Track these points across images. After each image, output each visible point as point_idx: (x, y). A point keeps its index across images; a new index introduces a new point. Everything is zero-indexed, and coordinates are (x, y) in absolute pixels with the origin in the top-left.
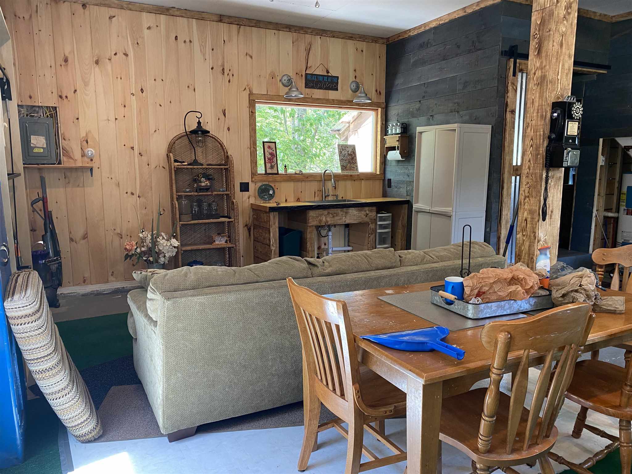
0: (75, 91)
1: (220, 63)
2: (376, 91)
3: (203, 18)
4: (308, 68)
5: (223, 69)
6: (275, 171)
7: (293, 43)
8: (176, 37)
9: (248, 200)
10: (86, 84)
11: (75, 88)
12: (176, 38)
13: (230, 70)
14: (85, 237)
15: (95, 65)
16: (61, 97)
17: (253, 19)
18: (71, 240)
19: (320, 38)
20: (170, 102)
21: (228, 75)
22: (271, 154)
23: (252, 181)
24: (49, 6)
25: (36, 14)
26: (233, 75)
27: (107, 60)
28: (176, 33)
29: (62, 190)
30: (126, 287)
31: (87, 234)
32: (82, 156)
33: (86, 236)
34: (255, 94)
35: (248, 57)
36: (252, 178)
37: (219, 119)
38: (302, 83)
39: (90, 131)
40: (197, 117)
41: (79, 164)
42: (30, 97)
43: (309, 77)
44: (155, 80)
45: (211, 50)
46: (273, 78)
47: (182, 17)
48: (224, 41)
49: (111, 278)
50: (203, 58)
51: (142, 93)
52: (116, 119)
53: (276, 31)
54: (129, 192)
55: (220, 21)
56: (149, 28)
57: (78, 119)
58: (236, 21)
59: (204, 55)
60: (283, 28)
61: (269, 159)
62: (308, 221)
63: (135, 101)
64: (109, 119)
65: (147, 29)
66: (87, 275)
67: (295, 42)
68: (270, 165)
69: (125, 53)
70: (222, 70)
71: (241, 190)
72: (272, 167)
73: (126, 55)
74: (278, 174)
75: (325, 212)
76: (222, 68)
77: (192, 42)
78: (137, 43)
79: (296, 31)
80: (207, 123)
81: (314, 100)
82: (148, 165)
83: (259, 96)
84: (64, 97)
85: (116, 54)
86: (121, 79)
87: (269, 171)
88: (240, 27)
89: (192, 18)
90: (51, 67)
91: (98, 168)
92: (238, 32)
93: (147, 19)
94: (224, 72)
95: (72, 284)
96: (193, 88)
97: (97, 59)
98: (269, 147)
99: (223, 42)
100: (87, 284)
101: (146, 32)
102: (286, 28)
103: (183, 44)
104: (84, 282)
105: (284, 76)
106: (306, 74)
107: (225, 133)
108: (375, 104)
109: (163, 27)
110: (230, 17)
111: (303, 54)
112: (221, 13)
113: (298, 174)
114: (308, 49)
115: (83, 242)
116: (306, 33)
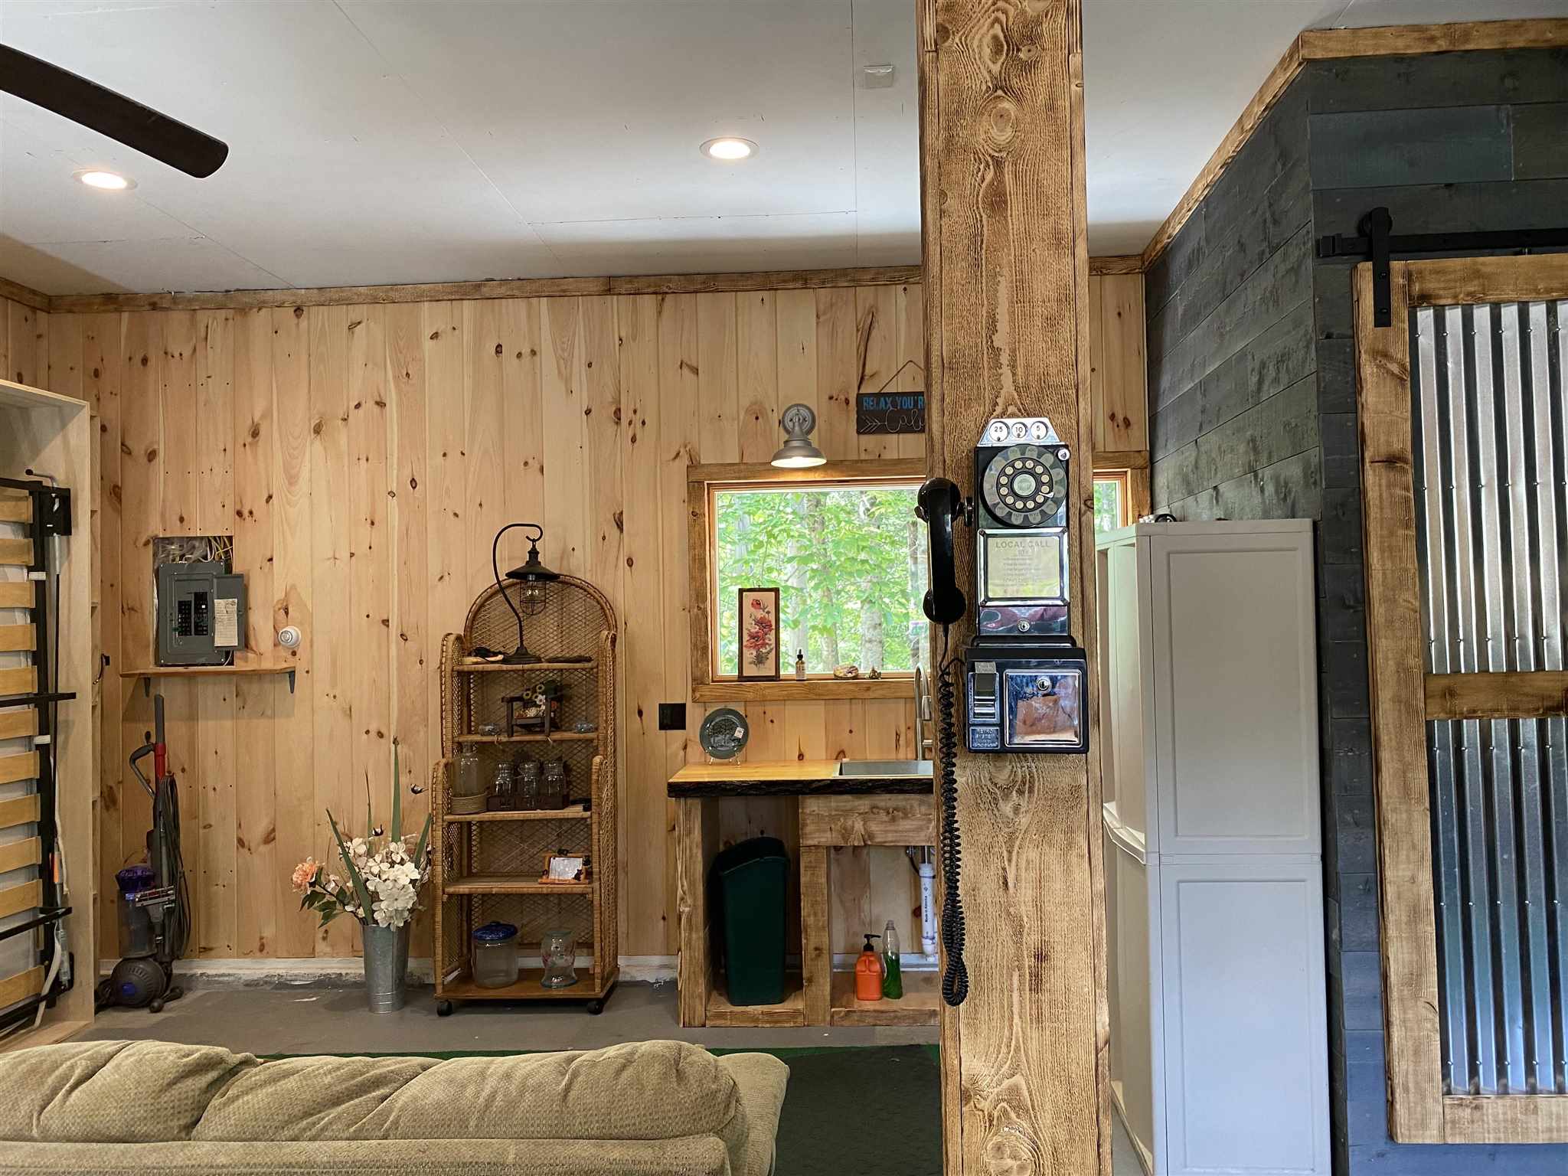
0: (270, 497)
1: (609, 397)
2: (1113, 417)
3: (564, 291)
4: (866, 378)
5: (618, 412)
6: (770, 669)
7: (818, 317)
8: (499, 346)
9: (682, 753)
10: (292, 480)
11: (269, 491)
12: (499, 349)
13: (635, 412)
14: (269, 838)
15: (313, 435)
16: (239, 514)
17: (696, 272)
18: (241, 842)
19: (905, 289)
20: (481, 505)
21: (630, 423)
22: (762, 623)
23: (694, 701)
24: (231, 321)
25: (204, 343)
26: (644, 423)
27: (340, 422)
28: (499, 337)
29: (228, 724)
30: (347, 974)
31: (274, 830)
32: (275, 645)
33: (272, 836)
34: (703, 465)
35: (686, 370)
36: (694, 691)
37: (604, 538)
38: (848, 421)
39: (293, 587)
40: (527, 537)
41: (267, 665)
42: (182, 520)
43: (868, 404)
44: (445, 455)
45: (584, 367)
46: (757, 418)
47: (513, 297)
48: (621, 340)
49: (321, 947)
50: (564, 389)
51: (414, 488)
52: (352, 555)
53: (765, 294)
54: (373, 729)
55: (609, 291)
56: (435, 336)
57: (271, 560)
58: (649, 286)
59: (567, 381)
60: (785, 281)
61: (752, 636)
62: (802, 829)
63: (397, 509)
64: (337, 556)
65: (431, 338)
66: (268, 932)
67: (825, 313)
68: (755, 653)
69: (378, 400)
70: (615, 412)
71: (663, 726)
72: (760, 660)
73: (381, 404)
74: (776, 678)
75: (864, 803)
76: (614, 409)
77: (538, 353)
78: (407, 374)
79: (824, 283)
80: (573, 549)
81: (886, 465)
82: (421, 662)
83: (715, 470)
84: (246, 513)
85: (358, 406)
86: (367, 460)
87: (750, 671)
88: (663, 299)
89: (539, 297)
90: (225, 450)
91: (308, 672)
92: (660, 313)
93: (431, 316)
94: (620, 419)
95: (234, 950)
96: (539, 466)
97: (317, 421)
98: (757, 604)
99: (617, 342)
100: (268, 955)
101: (428, 344)
102: (794, 280)
103: (515, 361)
104: (261, 950)
105: (789, 408)
106: (860, 397)
107: (620, 573)
108: (1106, 459)
109: (467, 326)
110: (632, 278)
111: (848, 342)
112: (609, 274)
113: (841, 678)
114: (867, 327)
115: (263, 849)
116: (856, 283)
